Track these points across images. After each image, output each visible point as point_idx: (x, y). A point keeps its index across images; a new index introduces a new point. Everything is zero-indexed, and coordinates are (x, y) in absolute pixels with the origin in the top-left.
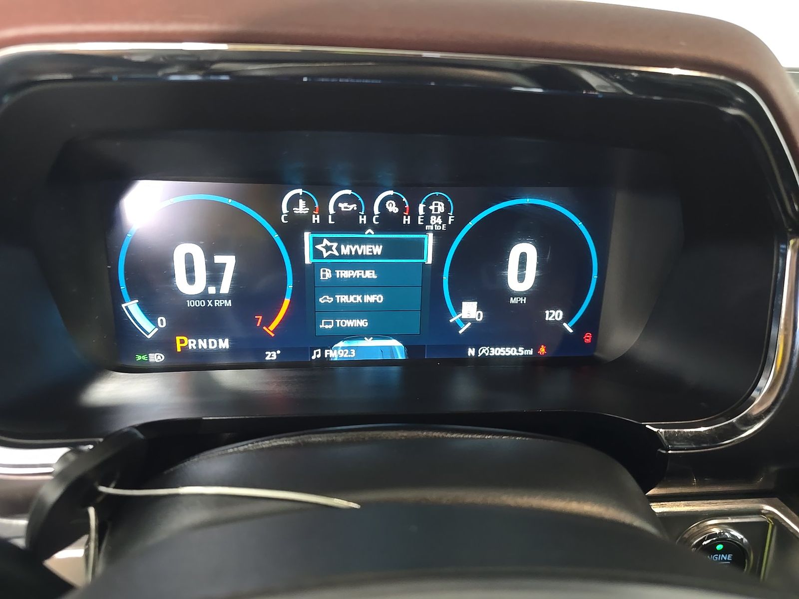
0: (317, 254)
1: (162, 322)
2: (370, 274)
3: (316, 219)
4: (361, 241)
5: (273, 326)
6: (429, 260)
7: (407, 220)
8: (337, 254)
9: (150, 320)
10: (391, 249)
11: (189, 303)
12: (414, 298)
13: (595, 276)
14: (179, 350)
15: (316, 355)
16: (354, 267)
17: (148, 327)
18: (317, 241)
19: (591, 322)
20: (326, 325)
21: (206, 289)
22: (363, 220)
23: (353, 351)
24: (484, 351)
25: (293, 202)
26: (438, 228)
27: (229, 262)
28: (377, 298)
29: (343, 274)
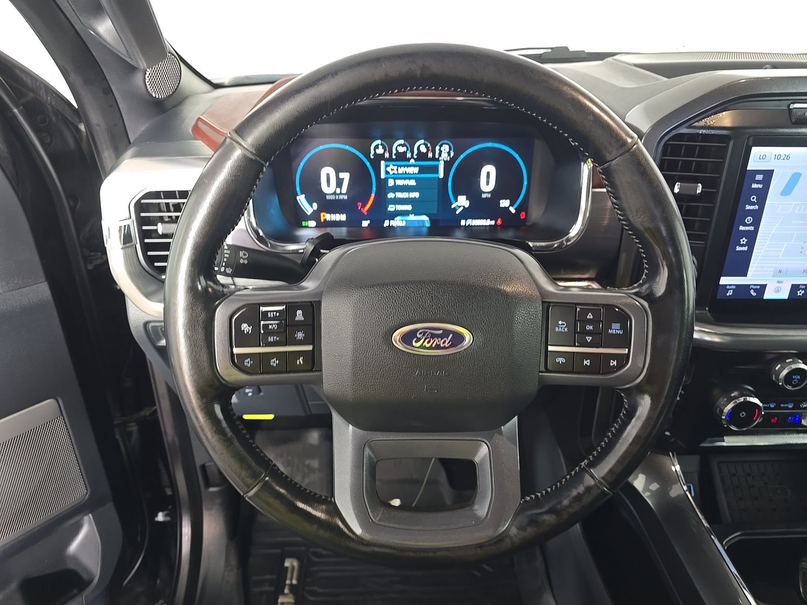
0: (387, 173)
1: (315, 206)
2: (412, 183)
3: (387, 155)
4: (408, 166)
5: (366, 208)
6: (441, 175)
7: (430, 155)
8: (396, 173)
9: (309, 204)
10: (422, 170)
11: (328, 197)
12: (434, 194)
13: (525, 183)
14: (322, 221)
15: (386, 224)
16: (405, 179)
17: (309, 208)
18: (387, 166)
19: (522, 208)
20: (391, 208)
21: (335, 191)
22: (409, 155)
23: (404, 222)
24: (470, 222)
25: (377, 147)
26: (445, 159)
27: (346, 176)
28: (416, 195)
29: (400, 182)
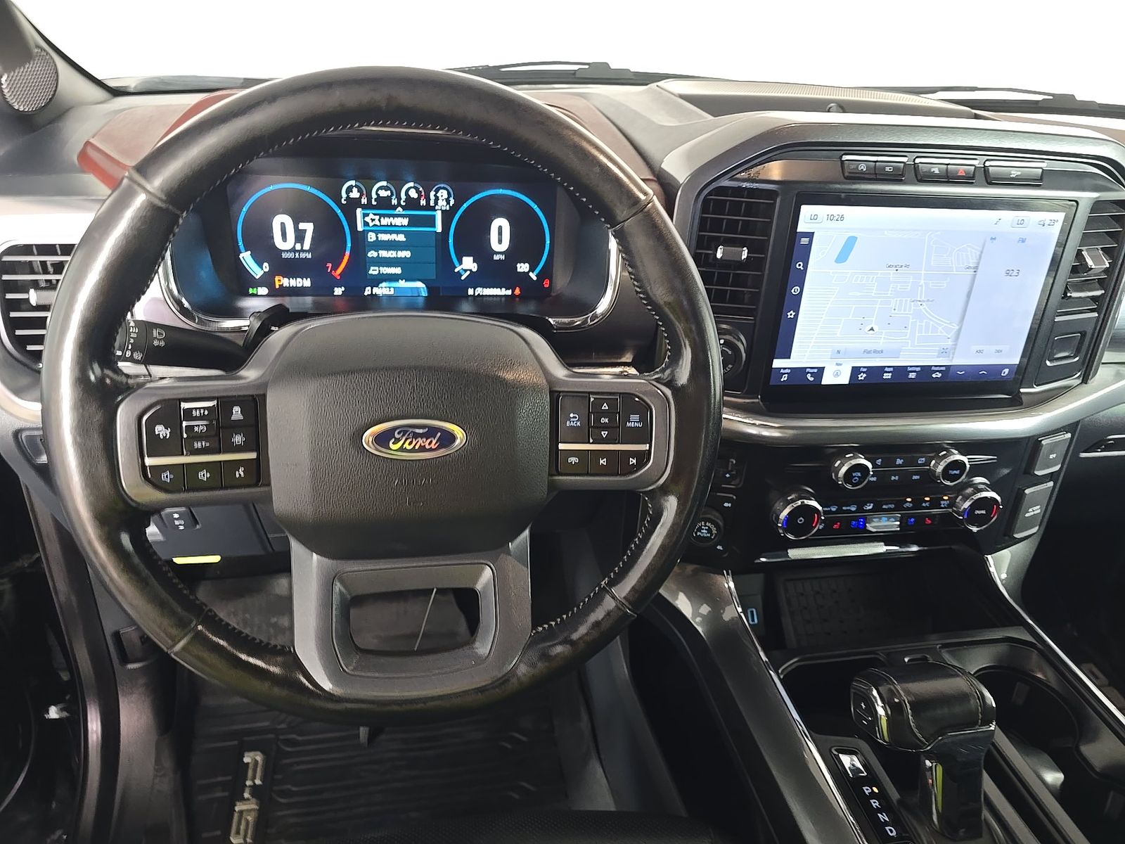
0: (366, 224)
1: (266, 267)
2: (401, 238)
3: (364, 201)
4: (394, 216)
5: (339, 271)
6: (439, 229)
7: (423, 202)
8: (378, 223)
9: (258, 265)
10: (414, 221)
11: (284, 255)
12: (431, 254)
13: (548, 242)
14: (277, 287)
15: (368, 291)
16: (391, 232)
17: (257, 271)
18: (365, 215)
19: (546, 273)
20: (373, 271)
21: (294, 247)
22: (394, 202)
23: (392, 289)
24: (479, 291)
25: (349, 190)
26: (444, 208)
27: (308, 227)
28: (406, 254)
29: (383, 237)
